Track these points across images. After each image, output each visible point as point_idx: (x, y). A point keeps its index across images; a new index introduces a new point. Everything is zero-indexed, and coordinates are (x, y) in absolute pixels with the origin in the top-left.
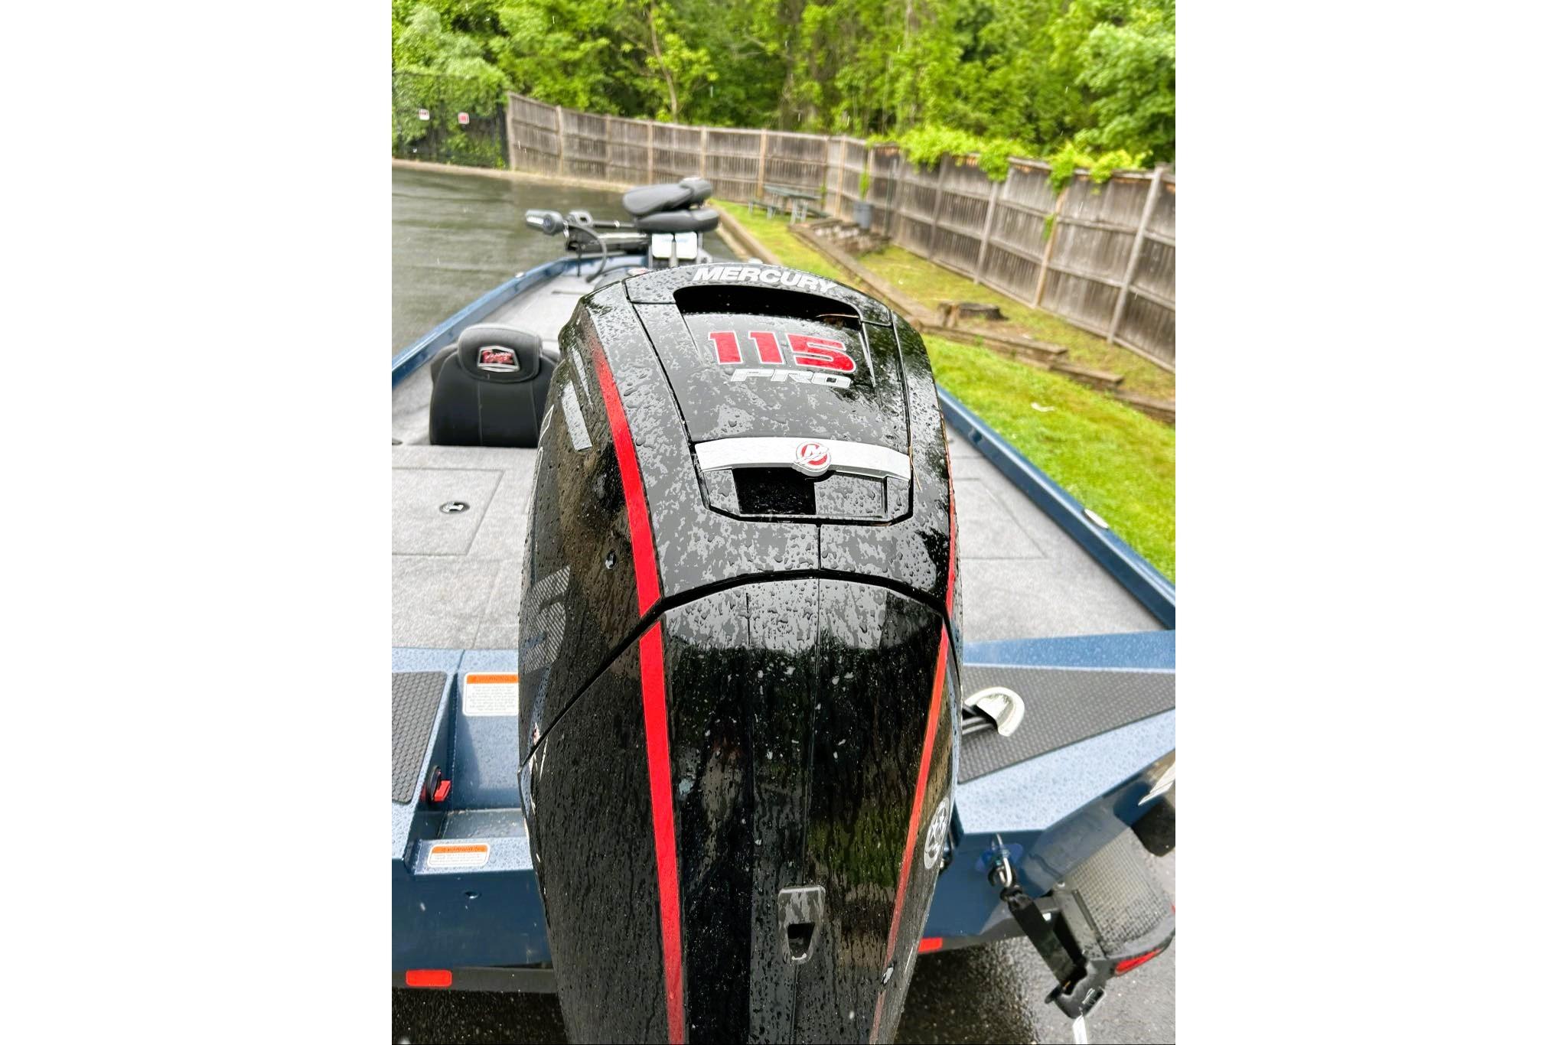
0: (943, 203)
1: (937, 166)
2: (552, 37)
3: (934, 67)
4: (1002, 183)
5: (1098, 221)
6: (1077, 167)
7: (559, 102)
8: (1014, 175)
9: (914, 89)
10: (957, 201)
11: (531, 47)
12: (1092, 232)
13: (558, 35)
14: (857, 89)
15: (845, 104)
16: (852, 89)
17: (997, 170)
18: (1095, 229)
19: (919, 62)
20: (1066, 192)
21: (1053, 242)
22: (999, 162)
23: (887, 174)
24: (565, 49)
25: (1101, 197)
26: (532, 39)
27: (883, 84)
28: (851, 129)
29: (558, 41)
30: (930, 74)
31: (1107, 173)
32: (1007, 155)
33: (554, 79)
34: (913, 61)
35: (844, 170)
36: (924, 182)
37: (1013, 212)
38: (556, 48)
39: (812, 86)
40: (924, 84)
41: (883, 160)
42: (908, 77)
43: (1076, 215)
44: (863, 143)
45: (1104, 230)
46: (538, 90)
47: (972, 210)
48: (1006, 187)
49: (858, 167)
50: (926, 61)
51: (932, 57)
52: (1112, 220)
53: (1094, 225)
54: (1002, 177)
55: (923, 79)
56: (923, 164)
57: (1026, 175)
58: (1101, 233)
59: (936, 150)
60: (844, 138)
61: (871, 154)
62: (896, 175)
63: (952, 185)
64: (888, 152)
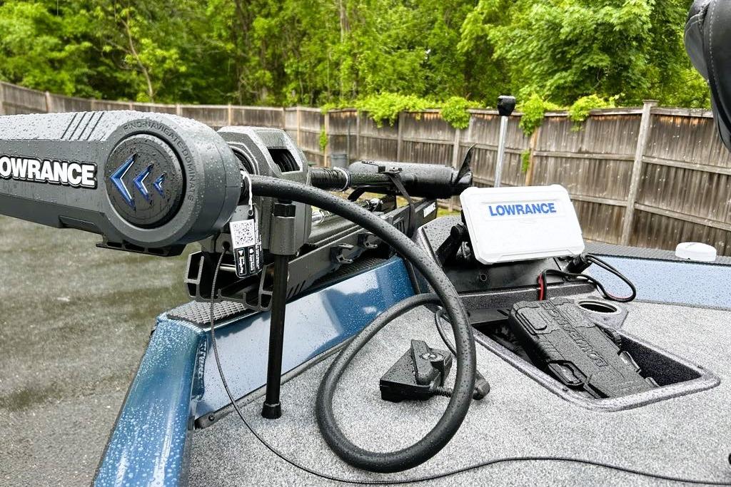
0: (404, 149)
1: (396, 121)
2: (41, 39)
4: (465, 129)
5: (580, 152)
6: (546, 111)
7: (47, 89)
8: (475, 123)
9: (354, 71)
10: (418, 147)
11: (21, 47)
12: (575, 162)
13: (45, 38)
14: (303, 74)
15: (293, 85)
16: (297, 73)
17: (456, 119)
18: (578, 159)
19: (356, 51)
20: (538, 131)
21: (532, 174)
22: (458, 113)
23: (346, 132)
24: (52, 50)
25: (581, 133)
26: (22, 40)
27: (325, 69)
28: (301, 101)
29: (45, 42)
30: (366, 60)
31: (585, 113)
32: (464, 108)
33: (43, 72)
34: (351, 51)
35: (301, 131)
36: (383, 135)
38: (44, 49)
39: (264, 74)
40: (363, 67)
41: (335, 121)
42: (349, 61)
43: (553, 149)
44: (319, 110)
45: (590, 159)
46: (28, 80)
47: (437, 153)
48: (469, 132)
49: (316, 128)
50: (361, 50)
51: (365, 47)
52: (597, 151)
53: (579, 156)
54: (464, 125)
55: (361, 63)
56: (384, 121)
57: (489, 122)
58: (587, 162)
59: (396, 109)
60: (299, 108)
61: (327, 118)
62: (353, 132)
63: (411, 135)
64: (343, 115)
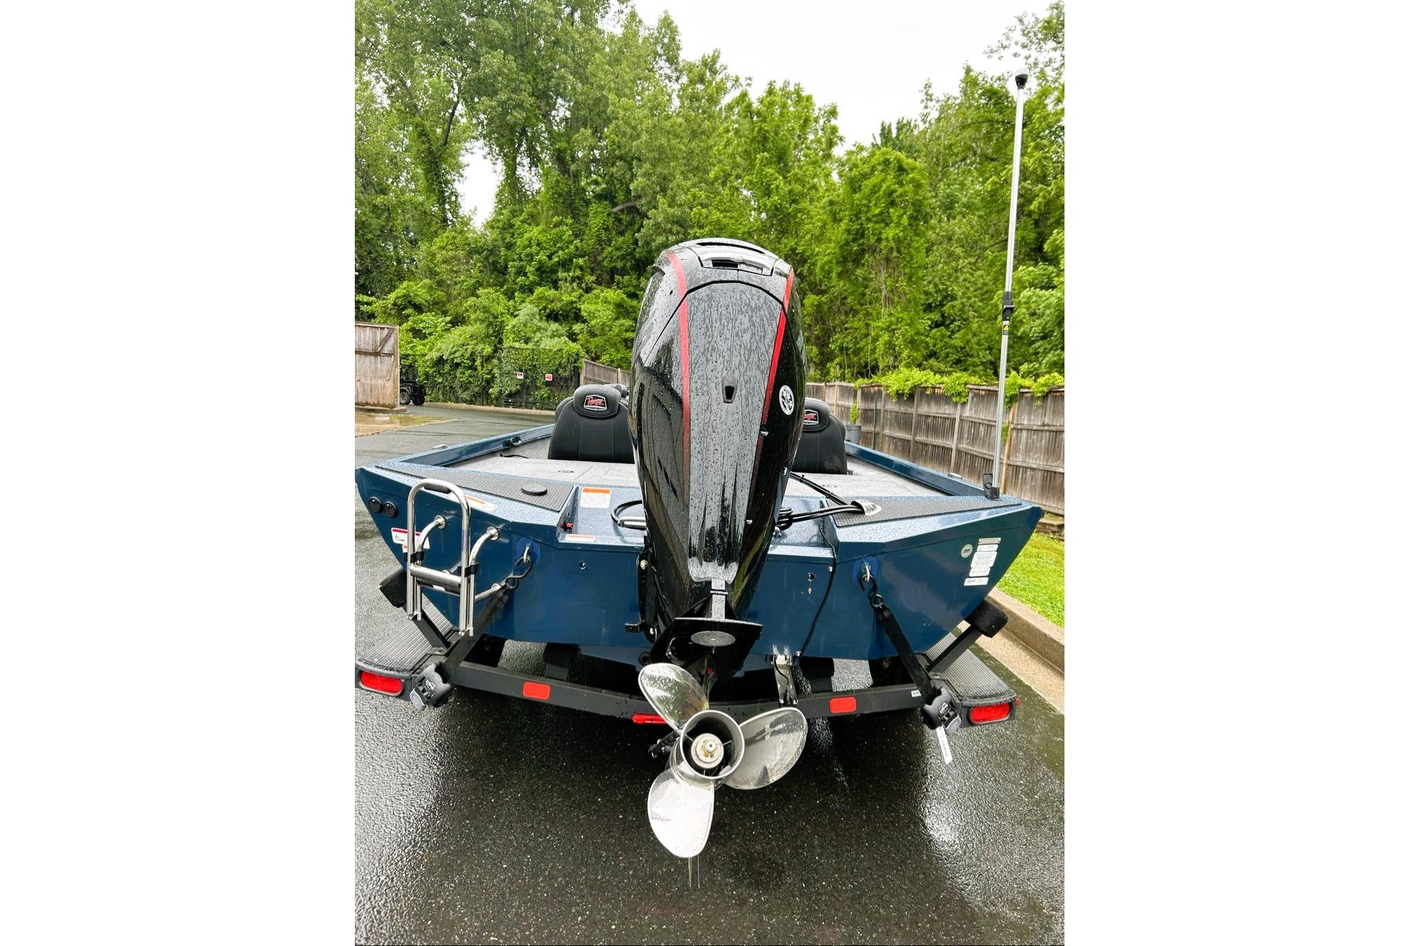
0: (918, 423)
1: (911, 397)
2: (618, 322)
3: (906, 329)
4: (964, 404)
5: (1044, 425)
6: (1021, 387)
7: (619, 366)
8: (973, 398)
9: (890, 346)
10: (930, 420)
11: (602, 329)
12: (1040, 434)
13: (622, 321)
14: (847, 349)
15: (837, 360)
16: (842, 349)
17: (959, 394)
18: (1042, 431)
19: (894, 327)
20: (1016, 405)
21: (1010, 445)
22: (959, 389)
23: (873, 406)
24: (627, 331)
25: (1043, 407)
26: (604, 324)
27: (867, 344)
28: (843, 378)
29: (622, 325)
30: (904, 335)
31: (1046, 389)
32: (966, 384)
33: (618, 351)
34: (889, 327)
35: (837, 405)
36: (903, 409)
37: (975, 424)
38: (620, 331)
39: (812, 349)
40: (899, 342)
41: (867, 396)
42: (886, 337)
43: (1026, 423)
44: (852, 385)
45: (1050, 431)
46: (605, 358)
47: (943, 427)
48: (968, 407)
49: (850, 403)
50: (899, 326)
51: (904, 323)
52: (1055, 424)
53: (1041, 428)
54: (963, 400)
55: (898, 338)
56: (899, 395)
57: (983, 397)
58: (1048, 433)
59: (910, 384)
60: (837, 383)
61: (859, 393)
62: (880, 406)
63: (924, 409)
64: (872, 390)
